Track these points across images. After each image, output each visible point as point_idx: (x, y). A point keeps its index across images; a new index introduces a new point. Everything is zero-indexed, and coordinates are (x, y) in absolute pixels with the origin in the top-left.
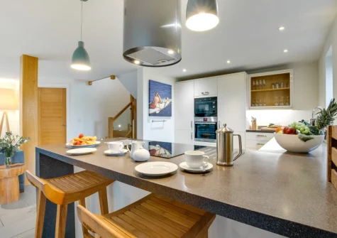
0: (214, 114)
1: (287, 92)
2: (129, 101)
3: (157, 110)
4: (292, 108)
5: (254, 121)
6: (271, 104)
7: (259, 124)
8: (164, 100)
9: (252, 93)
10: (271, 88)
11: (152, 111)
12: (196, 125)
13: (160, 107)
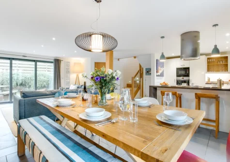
0: (188, 75)
1: (227, 65)
2: (138, 69)
3: (159, 74)
4: (229, 73)
5: (209, 79)
6: (218, 71)
7: (211, 80)
8: (161, 69)
9: (208, 65)
10: (218, 63)
11: (158, 74)
12: (177, 81)
13: (160, 72)
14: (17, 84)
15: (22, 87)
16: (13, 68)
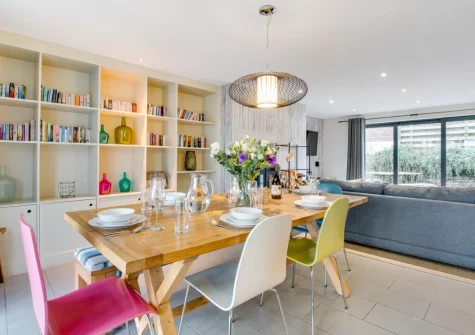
14: (454, 172)
15: (466, 179)
16: (447, 138)
